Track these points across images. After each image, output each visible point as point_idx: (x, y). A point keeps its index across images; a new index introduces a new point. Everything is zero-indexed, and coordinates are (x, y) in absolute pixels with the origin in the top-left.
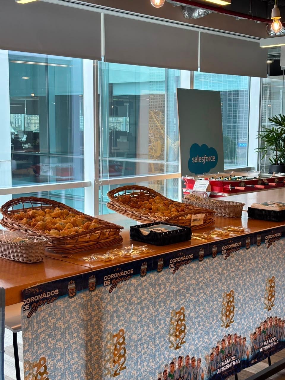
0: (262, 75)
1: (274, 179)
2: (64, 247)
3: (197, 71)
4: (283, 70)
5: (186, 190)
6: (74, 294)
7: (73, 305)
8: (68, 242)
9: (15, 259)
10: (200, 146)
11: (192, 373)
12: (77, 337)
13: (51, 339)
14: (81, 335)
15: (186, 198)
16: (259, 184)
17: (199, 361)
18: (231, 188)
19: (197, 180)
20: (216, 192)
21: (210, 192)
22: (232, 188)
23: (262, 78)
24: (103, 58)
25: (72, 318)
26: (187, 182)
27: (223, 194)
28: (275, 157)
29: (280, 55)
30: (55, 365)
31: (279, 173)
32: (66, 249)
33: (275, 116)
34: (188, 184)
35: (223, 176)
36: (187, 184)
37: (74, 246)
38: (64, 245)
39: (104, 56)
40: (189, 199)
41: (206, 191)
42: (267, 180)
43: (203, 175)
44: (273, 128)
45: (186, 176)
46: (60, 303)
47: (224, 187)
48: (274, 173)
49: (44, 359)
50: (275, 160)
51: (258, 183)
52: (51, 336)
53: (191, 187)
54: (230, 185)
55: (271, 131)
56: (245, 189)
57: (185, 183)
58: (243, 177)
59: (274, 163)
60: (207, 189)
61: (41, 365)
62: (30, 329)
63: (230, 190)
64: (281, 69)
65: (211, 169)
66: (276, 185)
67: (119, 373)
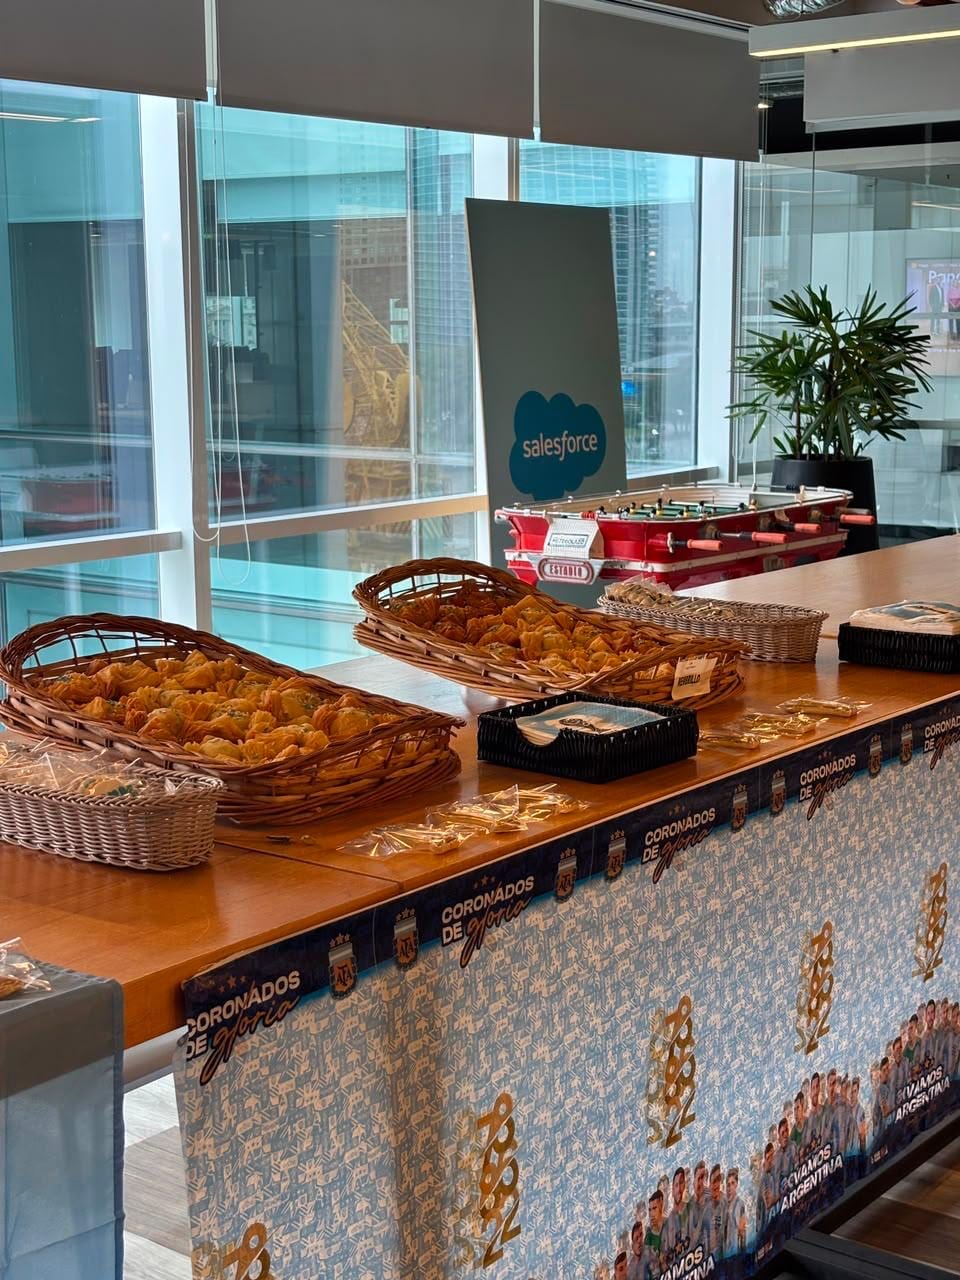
0: (739, 152)
1: (809, 508)
2: (268, 803)
3: (531, 136)
4: (811, 135)
5: (516, 554)
6: (349, 983)
7: (349, 1024)
8: (283, 782)
9: (104, 858)
10: (548, 400)
11: (713, 1222)
12: (364, 1138)
13: (280, 1154)
14: (376, 1130)
15: (612, 598)
16: (761, 527)
17: (732, 1179)
18: (672, 546)
19: (555, 520)
20: (621, 559)
21: (602, 561)
22: (676, 546)
23: (741, 162)
24: (211, 91)
25: (345, 1069)
26: (520, 528)
27: (646, 566)
28: (793, 433)
29: (803, 81)
30: (296, 1249)
31: (820, 488)
32: (279, 810)
33: (793, 291)
34: (522, 535)
35: (634, 504)
36: (520, 534)
37: (305, 799)
38: (270, 795)
39: (216, 85)
40: (622, 601)
41: (587, 557)
42: (788, 512)
43: (569, 501)
44: (785, 333)
45: (512, 507)
46: (305, 1019)
47: (650, 541)
48: (802, 488)
49: (259, 1229)
50: (792, 443)
51: (759, 523)
52: (280, 1144)
53: (536, 545)
54: (669, 535)
55: (782, 345)
56: (721, 546)
57: (514, 531)
58: (702, 503)
59: (790, 452)
60: (591, 550)
61: (251, 1254)
62: (208, 1124)
63: (671, 550)
64: (807, 132)
65: (586, 479)
66: (818, 528)
67: (500, 1253)
